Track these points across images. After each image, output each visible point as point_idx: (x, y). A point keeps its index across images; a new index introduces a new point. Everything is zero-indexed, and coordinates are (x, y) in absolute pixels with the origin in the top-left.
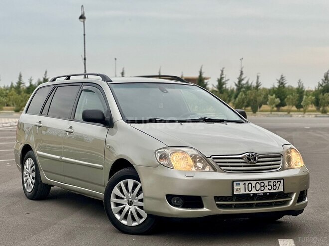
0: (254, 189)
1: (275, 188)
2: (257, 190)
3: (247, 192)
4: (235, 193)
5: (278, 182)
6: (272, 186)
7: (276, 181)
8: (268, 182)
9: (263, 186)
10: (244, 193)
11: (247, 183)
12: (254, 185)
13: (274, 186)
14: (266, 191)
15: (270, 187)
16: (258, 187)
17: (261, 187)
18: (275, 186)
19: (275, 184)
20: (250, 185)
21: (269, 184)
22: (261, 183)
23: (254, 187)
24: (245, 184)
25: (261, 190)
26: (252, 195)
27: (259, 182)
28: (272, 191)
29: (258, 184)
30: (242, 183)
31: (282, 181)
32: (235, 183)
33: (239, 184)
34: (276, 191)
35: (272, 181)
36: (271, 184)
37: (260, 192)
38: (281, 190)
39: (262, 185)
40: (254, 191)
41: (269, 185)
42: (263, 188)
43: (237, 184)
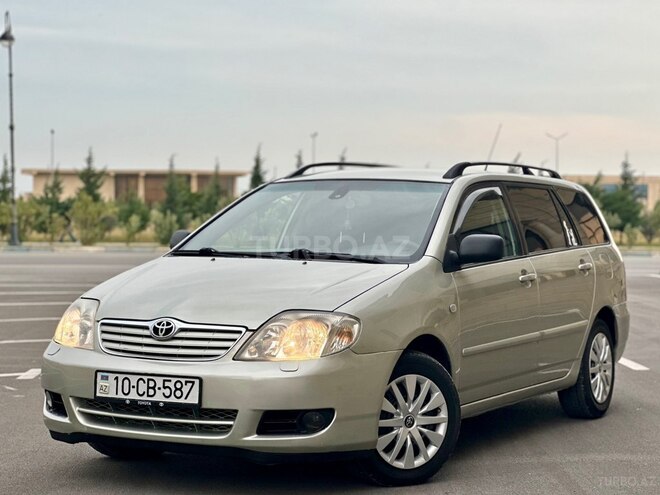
0: (133, 391)
1: (178, 393)
2: (141, 393)
3: (121, 396)
4: (98, 394)
5: (186, 382)
6: (173, 389)
7: (183, 380)
8: (164, 381)
9: (153, 388)
10: (115, 396)
11: (121, 377)
12: (134, 383)
13: (177, 389)
14: (159, 397)
15: (167, 392)
16: (143, 387)
17: (149, 388)
18: (180, 389)
19: (179, 386)
20: (126, 382)
21: (167, 384)
22: (149, 380)
23: (133, 387)
24: (117, 378)
25: (148, 396)
26: (128, 402)
27: (145, 378)
28: (173, 399)
29: (141, 382)
30: (112, 377)
31: (197, 382)
32: (99, 375)
33: (107, 378)
34: (182, 401)
35: (174, 380)
36: (171, 385)
37: (145, 398)
38: (193, 399)
39: (152, 384)
40: (133, 396)
41: (165, 387)
42: (151, 392)
43: (103, 378)
